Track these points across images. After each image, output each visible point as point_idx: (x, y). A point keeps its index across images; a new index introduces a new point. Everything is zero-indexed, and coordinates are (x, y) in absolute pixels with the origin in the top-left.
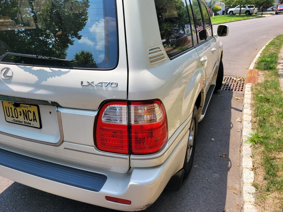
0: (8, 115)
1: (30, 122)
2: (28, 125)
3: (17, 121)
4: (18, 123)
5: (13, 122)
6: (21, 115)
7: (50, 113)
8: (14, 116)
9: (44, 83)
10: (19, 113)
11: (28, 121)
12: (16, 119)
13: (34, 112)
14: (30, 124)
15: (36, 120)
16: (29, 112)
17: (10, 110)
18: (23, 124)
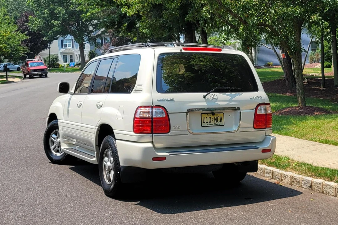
0: (204, 122)
1: (218, 123)
2: (217, 125)
3: (209, 125)
4: (210, 125)
5: (207, 125)
6: (213, 120)
7: (230, 116)
8: (208, 121)
9: (234, 99)
10: (212, 119)
11: (217, 123)
12: (209, 123)
13: (221, 117)
14: (218, 124)
15: (222, 121)
16: (218, 118)
17: (206, 118)
18: (214, 125)
